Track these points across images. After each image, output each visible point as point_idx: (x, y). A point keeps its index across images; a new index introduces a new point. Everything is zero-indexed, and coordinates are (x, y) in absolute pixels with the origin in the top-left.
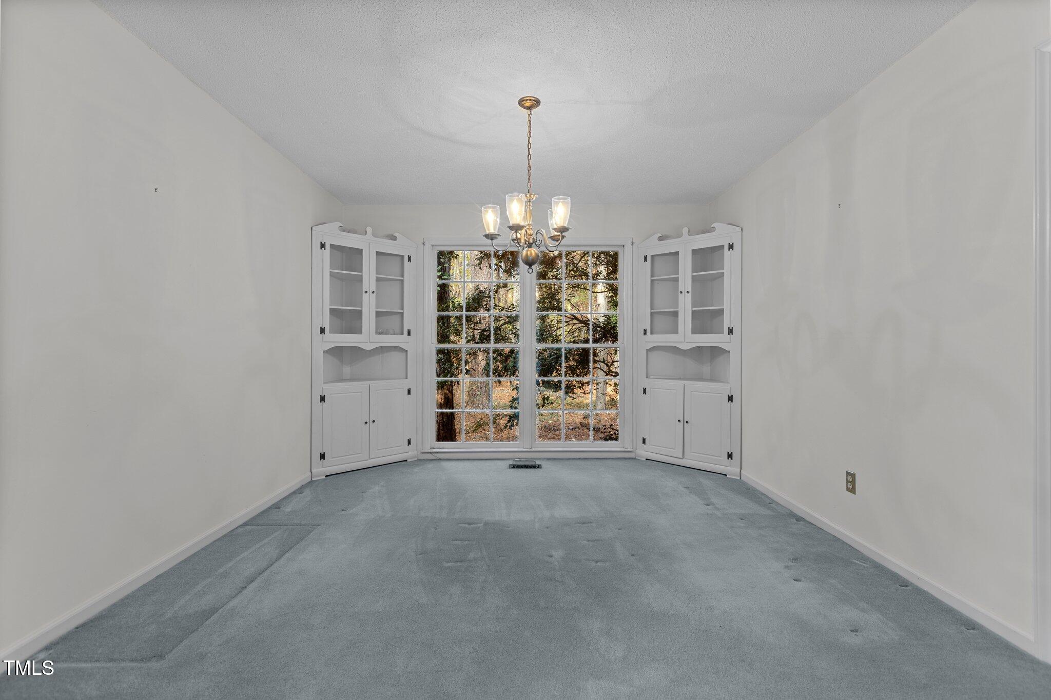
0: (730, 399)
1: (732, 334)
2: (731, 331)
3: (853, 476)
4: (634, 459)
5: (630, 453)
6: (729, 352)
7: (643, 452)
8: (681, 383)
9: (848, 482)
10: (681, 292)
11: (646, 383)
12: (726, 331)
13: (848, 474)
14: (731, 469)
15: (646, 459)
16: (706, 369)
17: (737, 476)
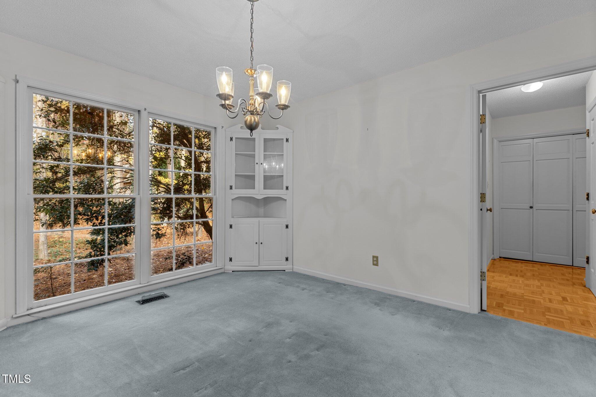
0: (287, 227)
1: (288, 190)
2: (287, 188)
3: (377, 257)
4: (224, 273)
5: (221, 270)
6: (286, 200)
7: (230, 267)
8: (256, 220)
9: (373, 261)
10: (257, 163)
11: (232, 221)
12: (285, 188)
13: (374, 257)
14: (287, 267)
15: (233, 271)
16: (261, 211)
17: (291, 270)
